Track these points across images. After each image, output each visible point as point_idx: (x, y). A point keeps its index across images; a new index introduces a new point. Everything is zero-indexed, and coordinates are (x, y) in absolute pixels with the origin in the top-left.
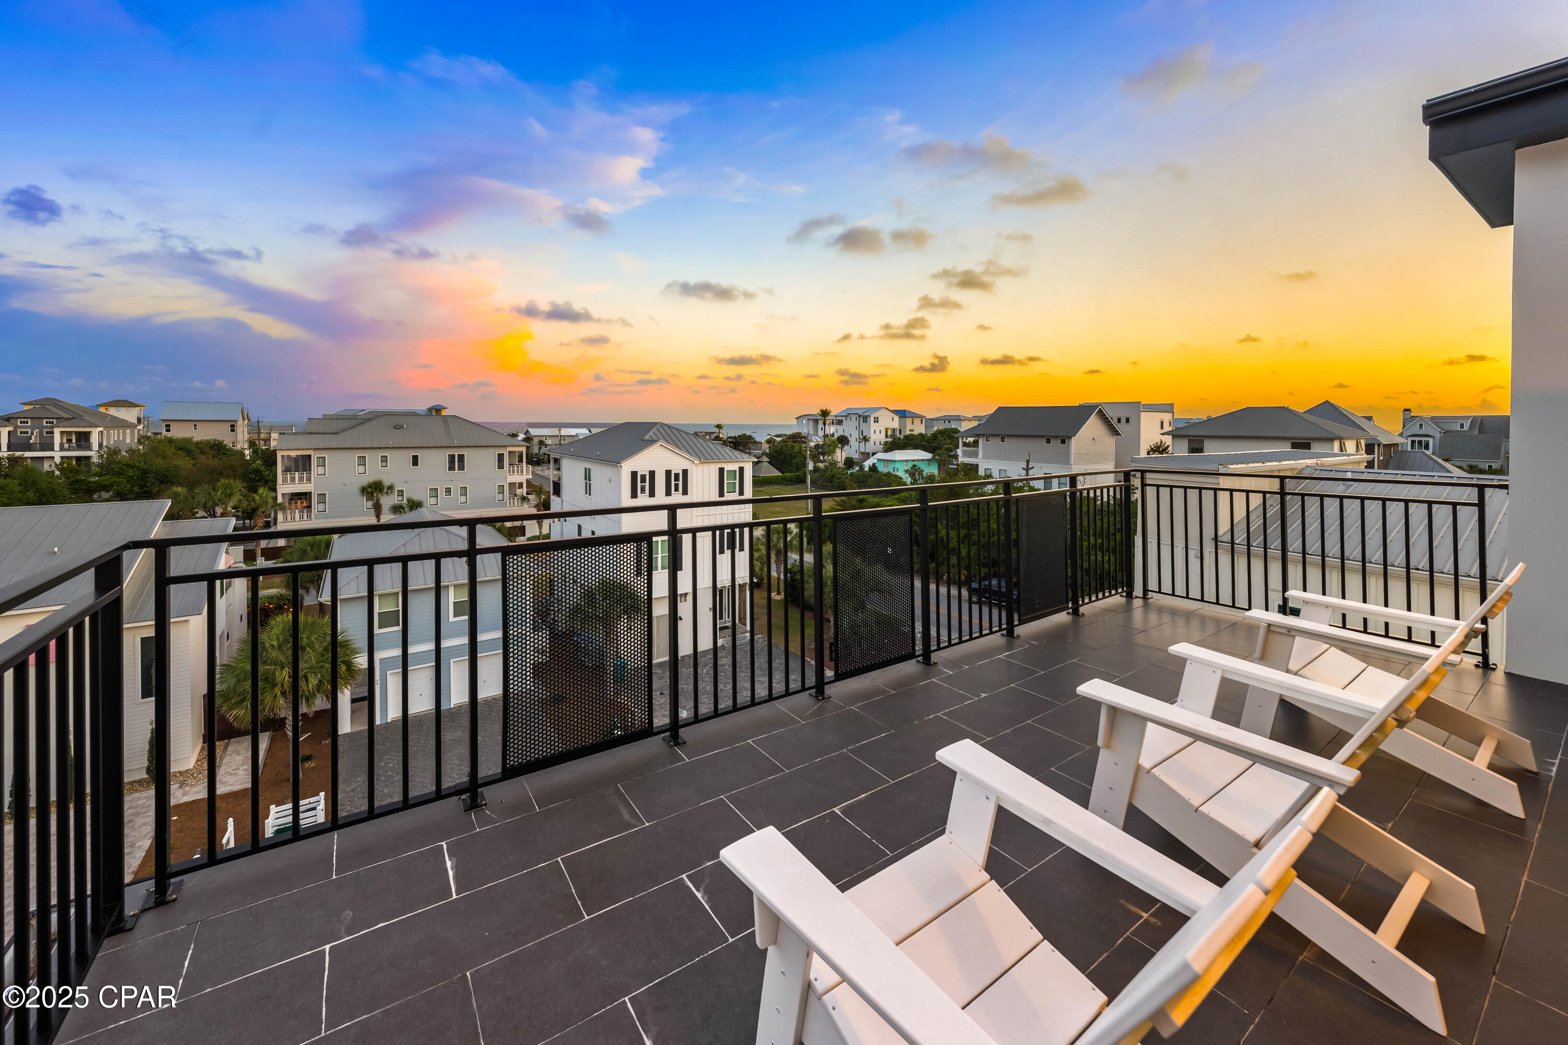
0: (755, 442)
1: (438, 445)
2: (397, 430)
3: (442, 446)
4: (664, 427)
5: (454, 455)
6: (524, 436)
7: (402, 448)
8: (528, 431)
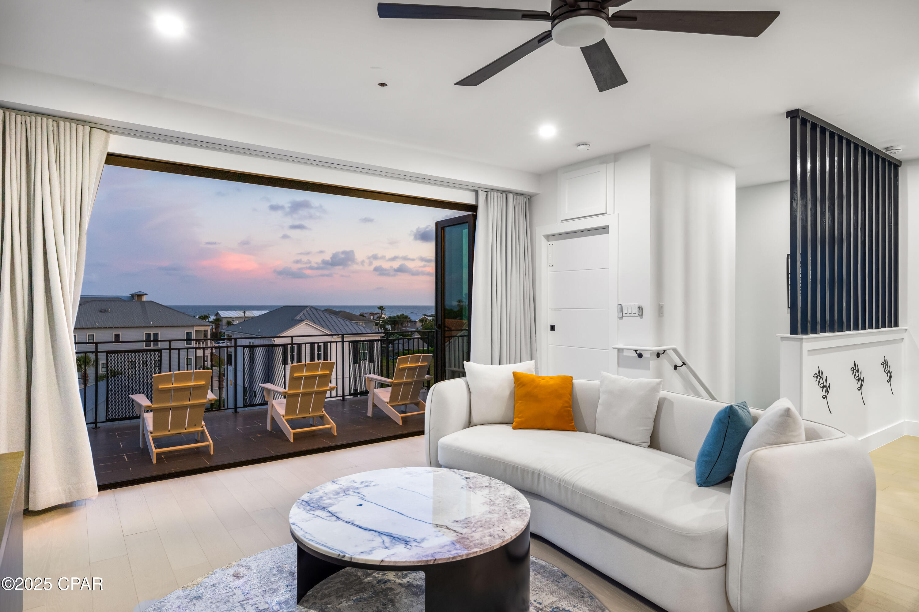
0: (411, 321)
1: (137, 326)
2: (102, 313)
3: (140, 326)
4: (312, 309)
5: (150, 334)
6: (215, 318)
7: (106, 328)
8: (218, 313)
